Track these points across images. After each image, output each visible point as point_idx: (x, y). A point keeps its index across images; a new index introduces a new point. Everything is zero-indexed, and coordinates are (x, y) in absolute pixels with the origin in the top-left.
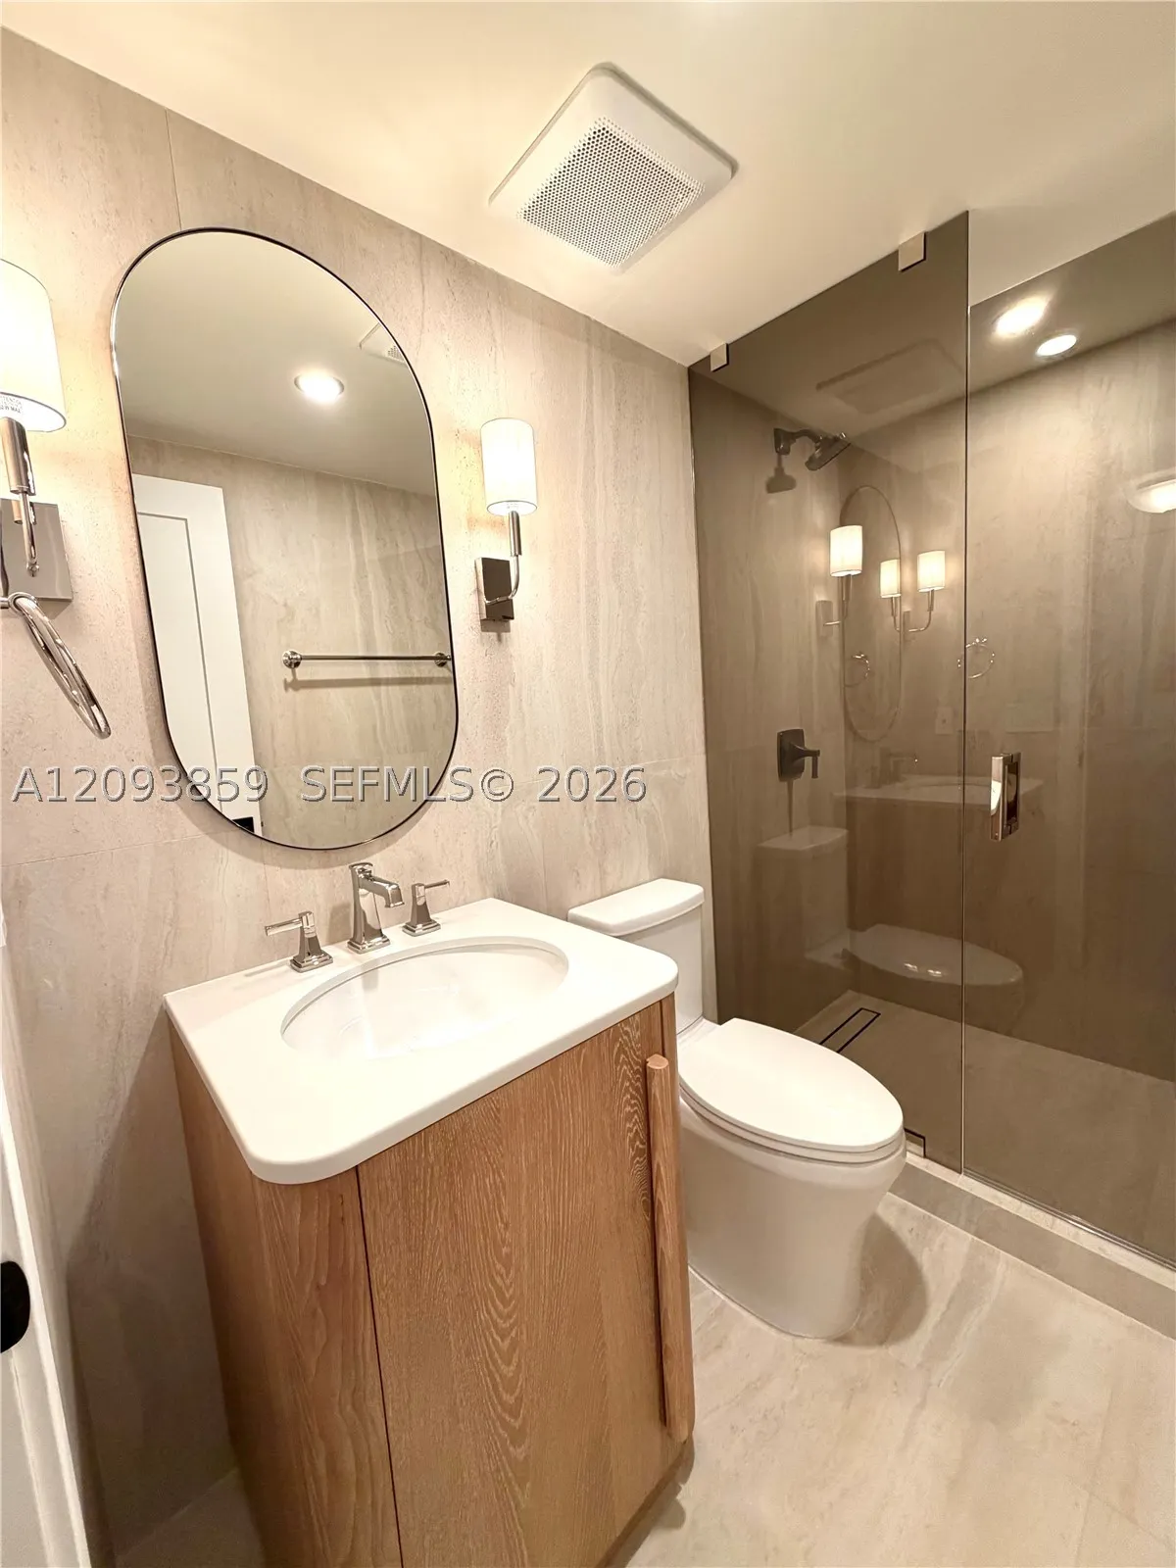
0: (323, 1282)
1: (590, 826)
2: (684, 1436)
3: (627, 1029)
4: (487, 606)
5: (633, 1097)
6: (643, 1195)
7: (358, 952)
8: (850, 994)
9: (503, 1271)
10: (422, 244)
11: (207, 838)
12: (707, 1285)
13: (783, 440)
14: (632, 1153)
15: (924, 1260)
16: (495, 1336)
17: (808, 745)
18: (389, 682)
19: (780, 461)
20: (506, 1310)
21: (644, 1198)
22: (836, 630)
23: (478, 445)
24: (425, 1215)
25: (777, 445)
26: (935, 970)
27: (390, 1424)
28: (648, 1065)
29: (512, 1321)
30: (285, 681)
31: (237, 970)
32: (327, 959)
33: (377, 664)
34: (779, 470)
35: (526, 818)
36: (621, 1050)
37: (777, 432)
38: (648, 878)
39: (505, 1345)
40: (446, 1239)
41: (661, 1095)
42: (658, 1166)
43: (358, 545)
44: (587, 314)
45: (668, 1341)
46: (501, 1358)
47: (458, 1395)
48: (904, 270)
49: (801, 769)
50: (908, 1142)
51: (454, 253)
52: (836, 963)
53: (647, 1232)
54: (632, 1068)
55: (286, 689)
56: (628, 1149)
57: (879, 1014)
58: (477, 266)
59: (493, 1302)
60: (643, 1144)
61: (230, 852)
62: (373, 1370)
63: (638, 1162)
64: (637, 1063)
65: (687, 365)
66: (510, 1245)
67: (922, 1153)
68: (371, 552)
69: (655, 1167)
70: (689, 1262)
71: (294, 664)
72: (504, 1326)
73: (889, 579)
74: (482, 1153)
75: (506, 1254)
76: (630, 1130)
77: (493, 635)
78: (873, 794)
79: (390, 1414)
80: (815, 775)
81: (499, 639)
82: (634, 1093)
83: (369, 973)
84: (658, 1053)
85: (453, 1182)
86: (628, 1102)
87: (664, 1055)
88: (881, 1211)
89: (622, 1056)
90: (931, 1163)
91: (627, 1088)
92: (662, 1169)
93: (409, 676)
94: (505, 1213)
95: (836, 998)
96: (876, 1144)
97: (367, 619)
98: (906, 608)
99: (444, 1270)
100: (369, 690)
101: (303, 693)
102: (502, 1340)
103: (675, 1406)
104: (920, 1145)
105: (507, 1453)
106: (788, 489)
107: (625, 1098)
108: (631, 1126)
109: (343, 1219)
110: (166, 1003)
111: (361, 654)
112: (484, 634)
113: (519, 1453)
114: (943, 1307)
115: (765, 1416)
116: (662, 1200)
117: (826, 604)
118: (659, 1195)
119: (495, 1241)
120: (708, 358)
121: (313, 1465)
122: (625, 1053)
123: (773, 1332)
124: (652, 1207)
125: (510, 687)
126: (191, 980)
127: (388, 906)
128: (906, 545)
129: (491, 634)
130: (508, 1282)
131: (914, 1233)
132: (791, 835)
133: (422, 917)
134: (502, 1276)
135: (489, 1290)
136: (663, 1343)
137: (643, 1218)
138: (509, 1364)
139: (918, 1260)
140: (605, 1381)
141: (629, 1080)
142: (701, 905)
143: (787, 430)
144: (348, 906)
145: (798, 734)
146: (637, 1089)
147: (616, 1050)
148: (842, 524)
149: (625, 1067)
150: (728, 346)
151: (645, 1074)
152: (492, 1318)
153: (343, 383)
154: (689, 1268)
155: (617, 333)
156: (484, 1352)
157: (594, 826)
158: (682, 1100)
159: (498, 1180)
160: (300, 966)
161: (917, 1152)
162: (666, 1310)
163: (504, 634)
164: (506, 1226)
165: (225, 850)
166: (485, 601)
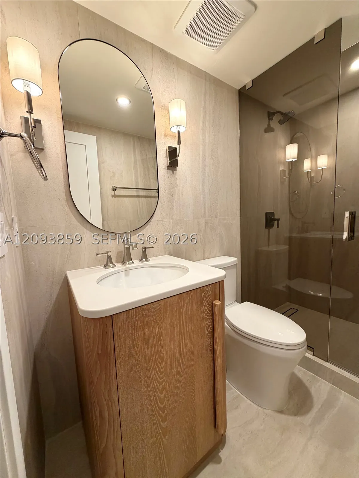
0: (100, 352)
1: (200, 236)
2: (222, 432)
3: (207, 289)
4: (169, 162)
5: (208, 313)
6: (211, 347)
7: (124, 265)
8: (288, 303)
9: (160, 362)
10: (153, 47)
11: (80, 225)
12: (233, 388)
13: (271, 115)
14: (207, 332)
15: (313, 390)
16: (157, 383)
17: (276, 217)
18: (142, 197)
19: (269, 123)
20: (161, 376)
21: (211, 348)
22: (287, 180)
23: (168, 110)
24: (134, 337)
25: (269, 117)
26: (319, 294)
27: (120, 405)
28: (214, 302)
29: (163, 380)
30: (112, 195)
31: (88, 267)
32: (115, 266)
33: (139, 191)
34: (269, 125)
35: (179, 231)
36: (204, 296)
37: (268, 112)
38: (219, 255)
39: (161, 387)
40: (141, 346)
41: (218, 314)
42: (216, 337)
43: (135, 155)
44: (206, 71)
45: (217, 399)
46: (159, 391)
47: (144, 400)
48: (316, 43)
49: (273, 225)
50: (308, 350)
51: (163, 50)
52: (284, 289)
53: (211, 360)
54: (208, 303)
55: (112, 197)
56: (206, 332)
57: (298, 310)
58: (170, 54)
59: (157, 371)
60: (211, 329)
61: (87, 231)
62: (115, 385)
63: (209, 336)
64: (210, 302)
65: (238, 89)
66: (163, 354)
67: (313, 354)
68: (138, 158)
69: (215, 338)
70: (226, 379)
71: (115, 189)
72: (160, 381)
73: (307, 165)
74: (155, 321)
75: (162, 357)
76: (207, 324)
77: (171, 171)
78: (298, 235)
79: (120, 401)
80: (278, 227)
81: (173, 173)
82: (209, 312)
83: (127, 271)
84: (218, 300)
85: (144, 329)
86: (206, 314)
87: (219, 300)
88: (296, 371)
89: (205, 298)
90: (316, 358)
91: (206, 309)
92: (217, 339)
93: (148, 195)
94: (162, 343)
95: (283, 304)
96: (296, 343)
97: (136, 177)
98: (313, 175)
99: (140, 357)
100: (136, 199)
101: (117, 198)
102: (160, 386)
103: (219, 421)
104: (312, 351)
105: (160, 424)
106: (272, 132)
107: (205, 313)
108: (207, 322)
109: (107, 332)
110: (67, 274)
111: (134, 187)
112: (168, 171)
113: (164, 425)
114: (320, 406)
115: (252, 433)
116: (217, 349)
117: (284, 171)
118: (216, 348)
119: (158, 351)
120: (245, 86)
121: (95, 413)
122: (206, 297)
123: (256, 406)
124: (213, 352)
125: (176, 188)
126: (74, 268)
127: (133, 249)
128: (313, 154)
129: (170, 171)
130: (162, 366)
131: (309, 381)
132: (269, 247)
133: (144, 256)
134: (160, 364)
135: (155, 367)
136: (216, 399)
137: (210, 355)
138: (161, 394)
139: (310, 390)
140: (195, 408)
141: (207, 307)
142: (236, 264)
143: (272, 112)
144: (122, 252)
145: (273, 214)
146: (209, 310)
147: (203, 295)
148: (291, 143)
149: (206, 302)
150: (252, 80)
151: (213, 306)
152: (156, 377)
153: (131, 100)
154: (227, 381)
155: (215, 77)
156: (153, 388)
157: (202, 236)
158: (226, 324)
159: (160, 331)
160: (106, 267)
161: (311, 353)
162: (217, 388)
163: (174, 171)
164: (162, 347)
165: (86, 230)
166: (169, 161)
